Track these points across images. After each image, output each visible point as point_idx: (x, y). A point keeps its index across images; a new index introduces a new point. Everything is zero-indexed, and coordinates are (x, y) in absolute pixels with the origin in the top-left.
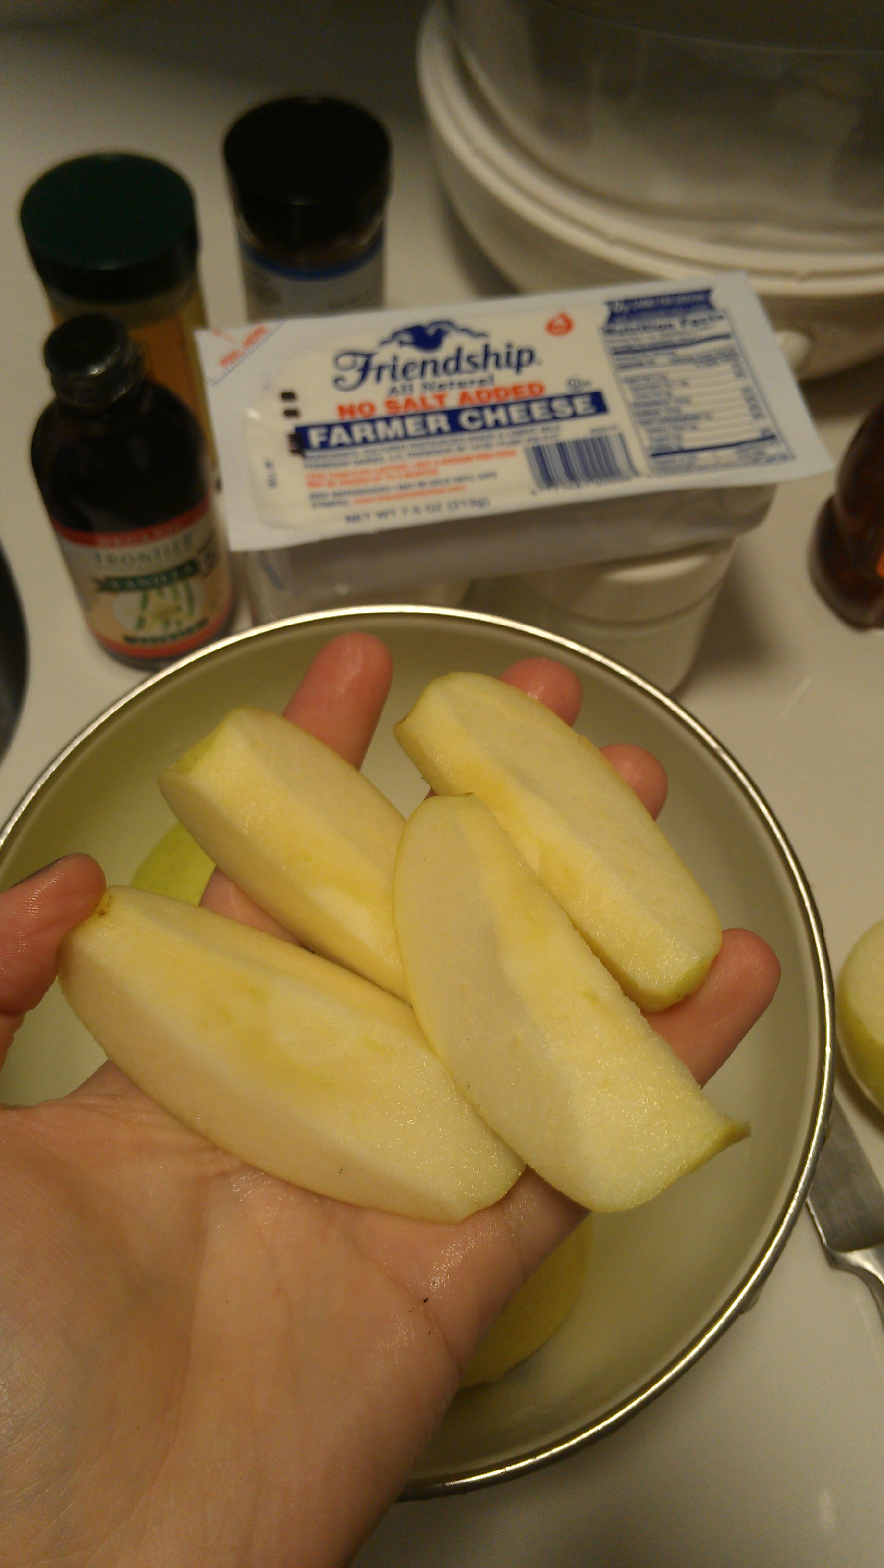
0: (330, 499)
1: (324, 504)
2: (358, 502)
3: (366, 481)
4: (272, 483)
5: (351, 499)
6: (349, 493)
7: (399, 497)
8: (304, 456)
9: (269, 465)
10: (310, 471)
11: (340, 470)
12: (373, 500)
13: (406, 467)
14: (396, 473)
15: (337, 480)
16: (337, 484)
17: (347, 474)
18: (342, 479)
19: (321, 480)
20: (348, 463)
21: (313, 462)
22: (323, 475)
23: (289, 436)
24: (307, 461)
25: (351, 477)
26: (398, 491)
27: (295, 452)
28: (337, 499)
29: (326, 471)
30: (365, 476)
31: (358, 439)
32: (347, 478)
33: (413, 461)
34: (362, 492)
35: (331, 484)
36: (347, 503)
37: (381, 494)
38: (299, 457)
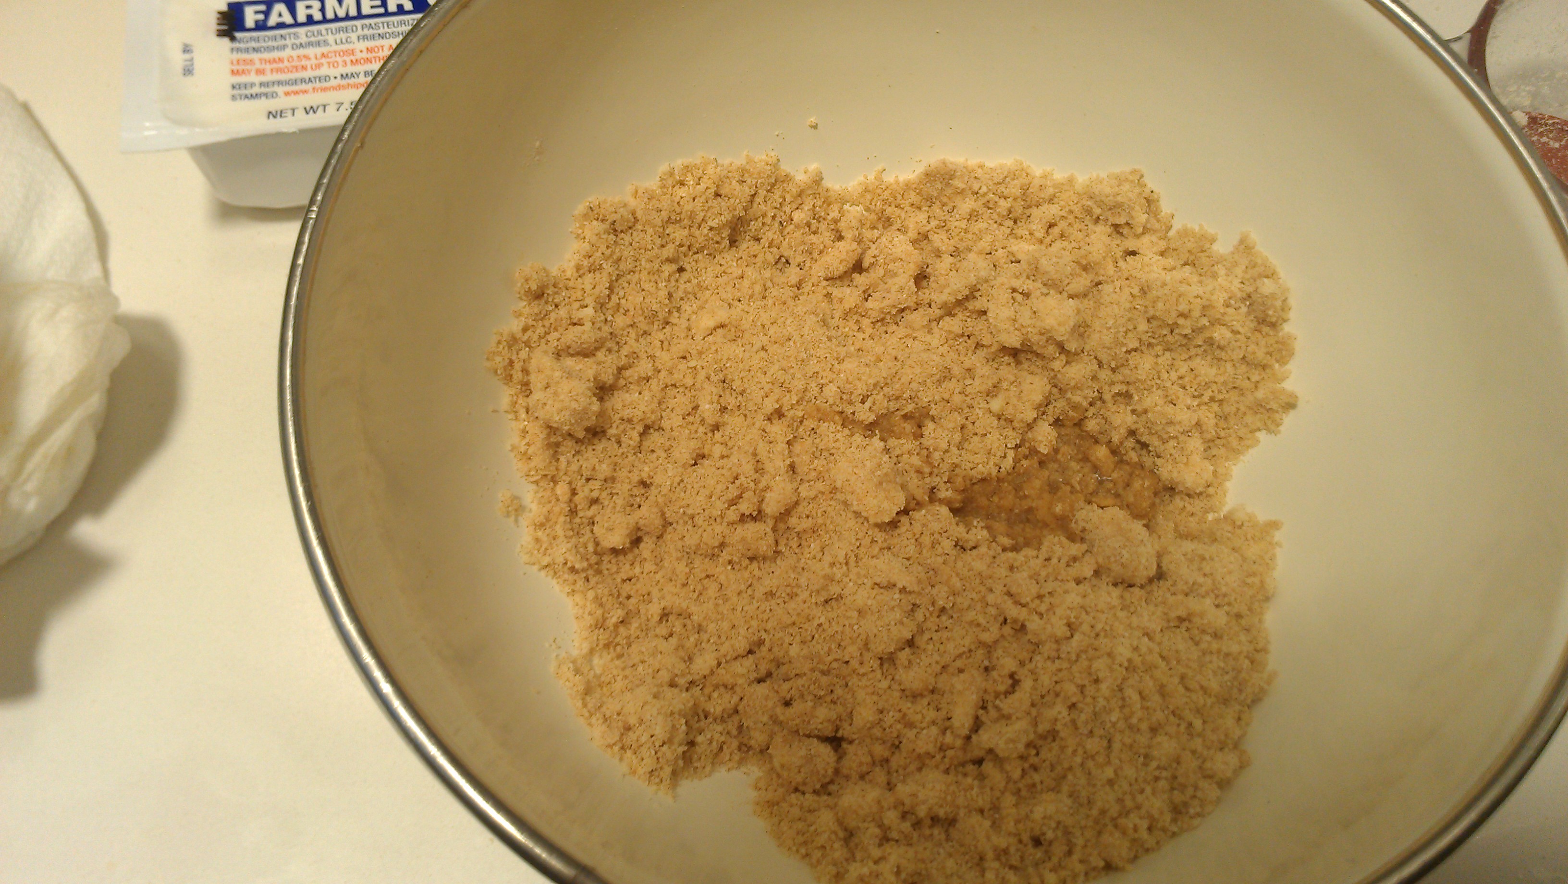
0: (256, 90)
1: (246, 97)
2: (287, 94)
3: (304, 68)
4: (188, 71)
5: (280, 90)
6: (280, 83)
7: (339, 87)
8: (233, 39)
9: (187, 49)
10: (236, 56)
11: (276, 54)
12: (305, 92)
13: (353, 52)
14: (339, 59)
15: (268, 67)
16: (268, 72)
17: (281, 60)
18: (275, 66)
19: (248, 67)
20: (284, 47)
21: (242, 45)
22: (252, 62)
23: (220, 13)
24: (236, 45)
25: (286, 63)
26: (339, 81)
27: (221, 34)
28: (264, 90)
29: (255, 56)
30: (304, 62)
31: (302, 18)
32: (281, 65)
33: (363, 45)
34: (295, 82)
35: (259, 72)
36: (274, 95)
37: (318, 85)
38: (226, 41)
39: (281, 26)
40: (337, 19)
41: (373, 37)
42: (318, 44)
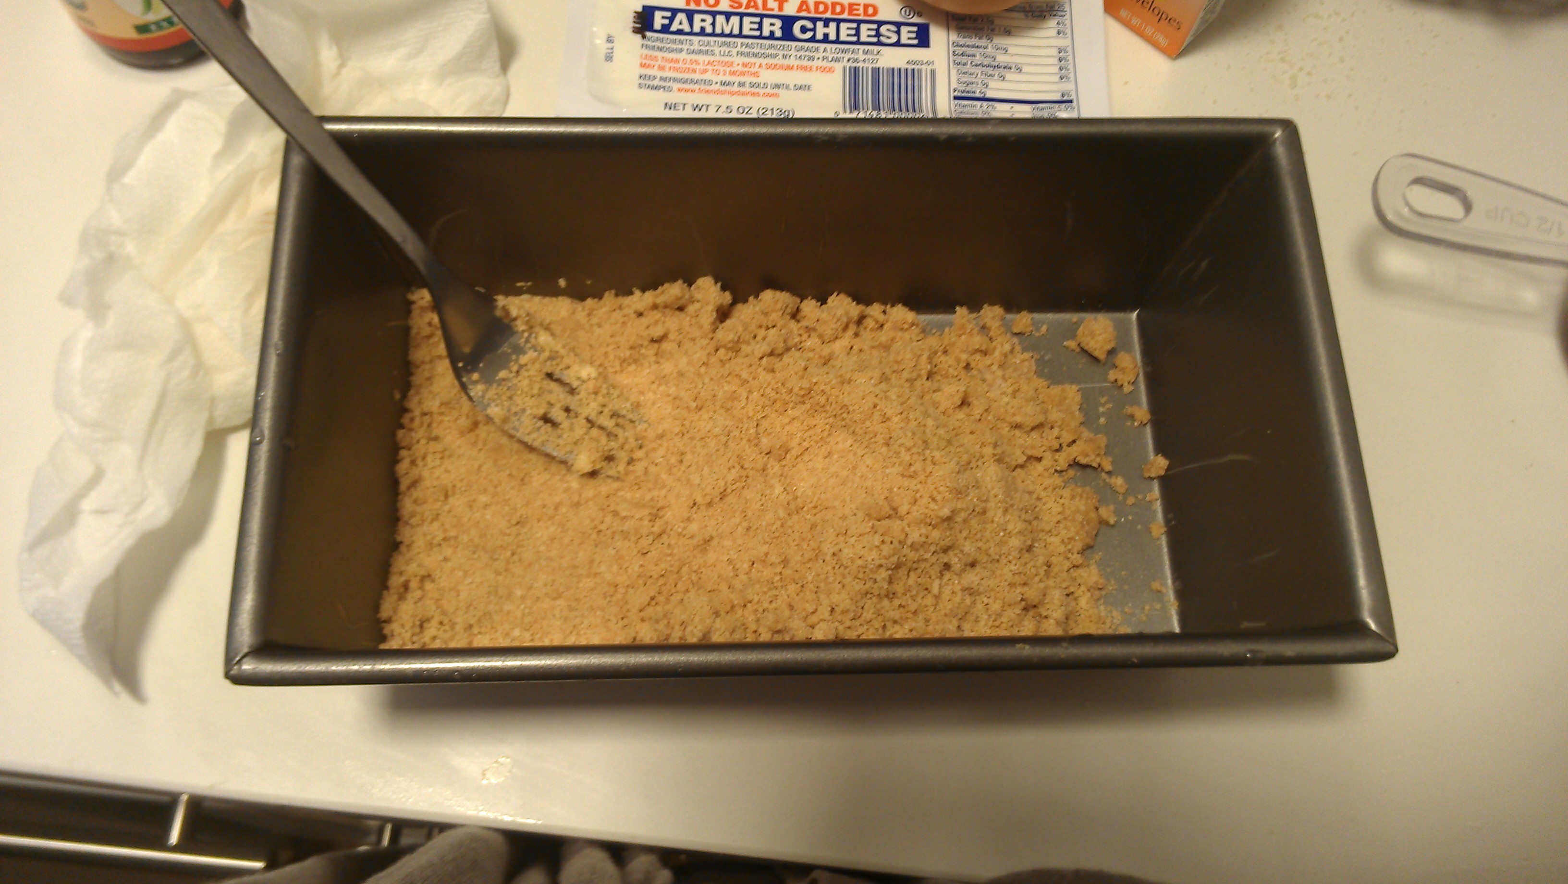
0: (656, 83)
1: (649, 87)
2: (680, 90)
3: (694, 71)
4: (609, 58)
5: (676, 86)
6: (675, 80)
7: (718, 92)
8: (644, 37)
9: (610, 40)
10: (645, 52)
11: (674, 55)
12: (693, 91)
13: (732, 64)
14: (722, 69)
15: (668, 65)
16: (667, 69)
17: (677, 61)
18: (672, 65)
19: (653, 63)
20: (681, 50)
21: (650, 43)
22: (655, 58)
23: (636, 12)
24: (645, 42)
25: (680, 65)
26: (717, 87)
27: (636, 31)
28: (663, 84)
29: (660, 54)
30: (694, 66)
31: (697, 29)
32: (677, 65)
33: (740, 60)
34: (685, 81)
35: (662, 68)
36: (670, 89)
37: (703, 87)
38: (639, 36)
39: (680, 32)
40: (722, 35)
41: (748, 54)
42: (707, 52)
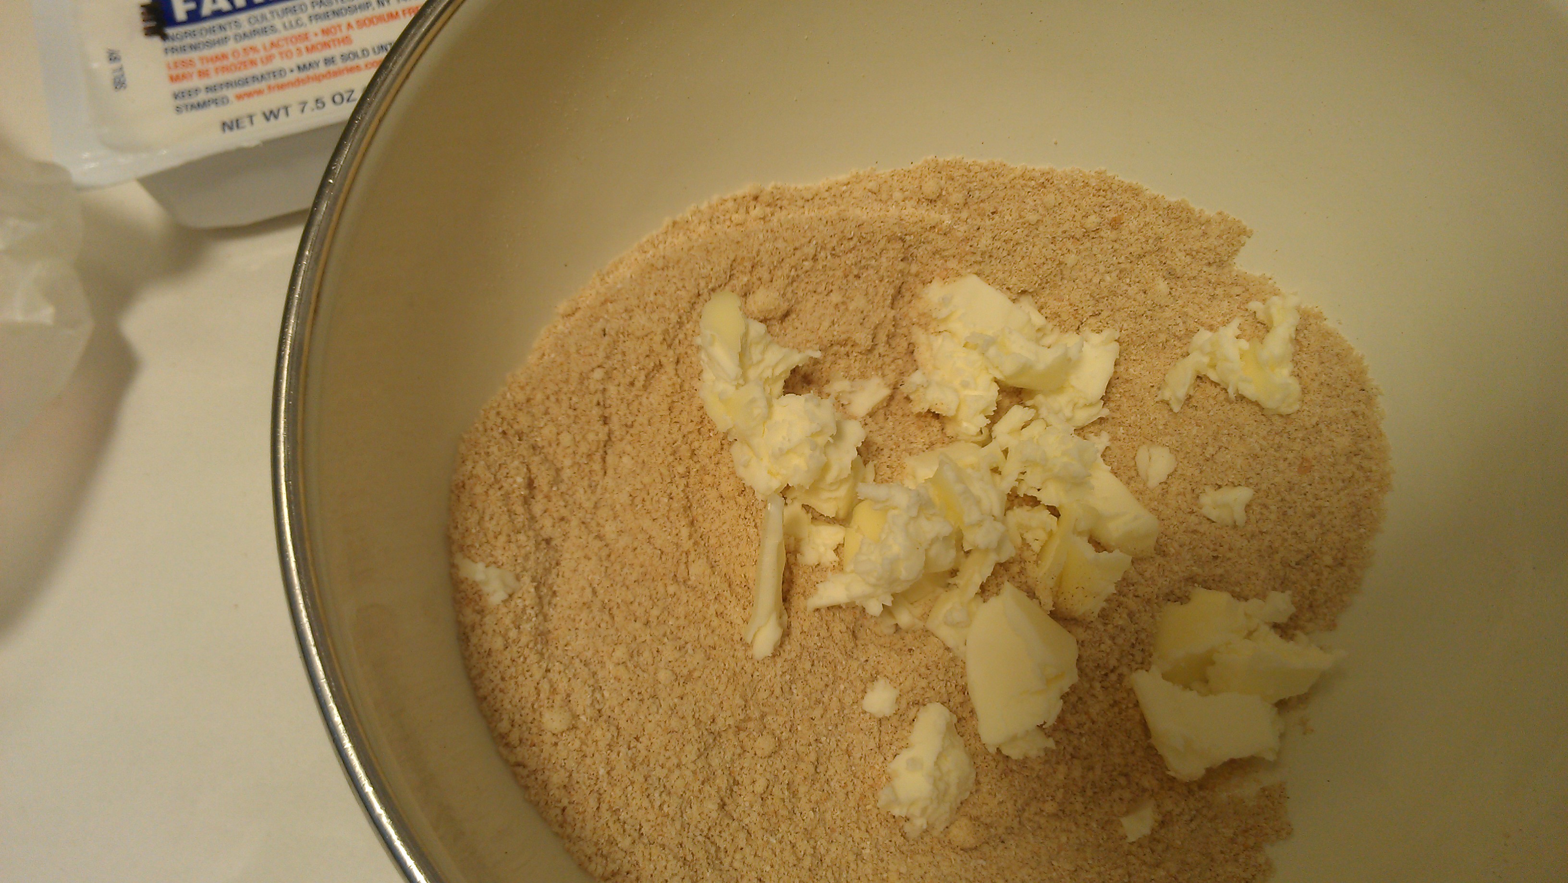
0: (202, 97)
1: (192, 106)
2: (239, 97)
3: (253, 63)
4: (119, 83)
5: (230, 93)
6: (228, 84)
7: (298, 82)
8: (164, 37)
9: (113, 57)
10: (172, 58)
11: (217, 50)
12: (260, 92)
13: (306, 37)
14: (293, 48)
15: (211, 66)
16: (212, 72)
17: (224, 56)
18: (219, 64)
19: (189, 70)
20: (226, 40)
21: (177, 44)
22: (191, 63)
23: (143, 6)
24: (169, 44)
25: (231, 60)
26: (296, 75)
27: (150, 32)
28: (211, 95)
29: (194, 55)
30: (252, 56)
32: (225, 63)
33: (316, 27)
34: (245, 82)
35: (203, 74)
36: (225, 101)
37: (272, 82)
38: (156, 41)
39: (218, 14)
41: (326, 16)
42: (264, 31)
